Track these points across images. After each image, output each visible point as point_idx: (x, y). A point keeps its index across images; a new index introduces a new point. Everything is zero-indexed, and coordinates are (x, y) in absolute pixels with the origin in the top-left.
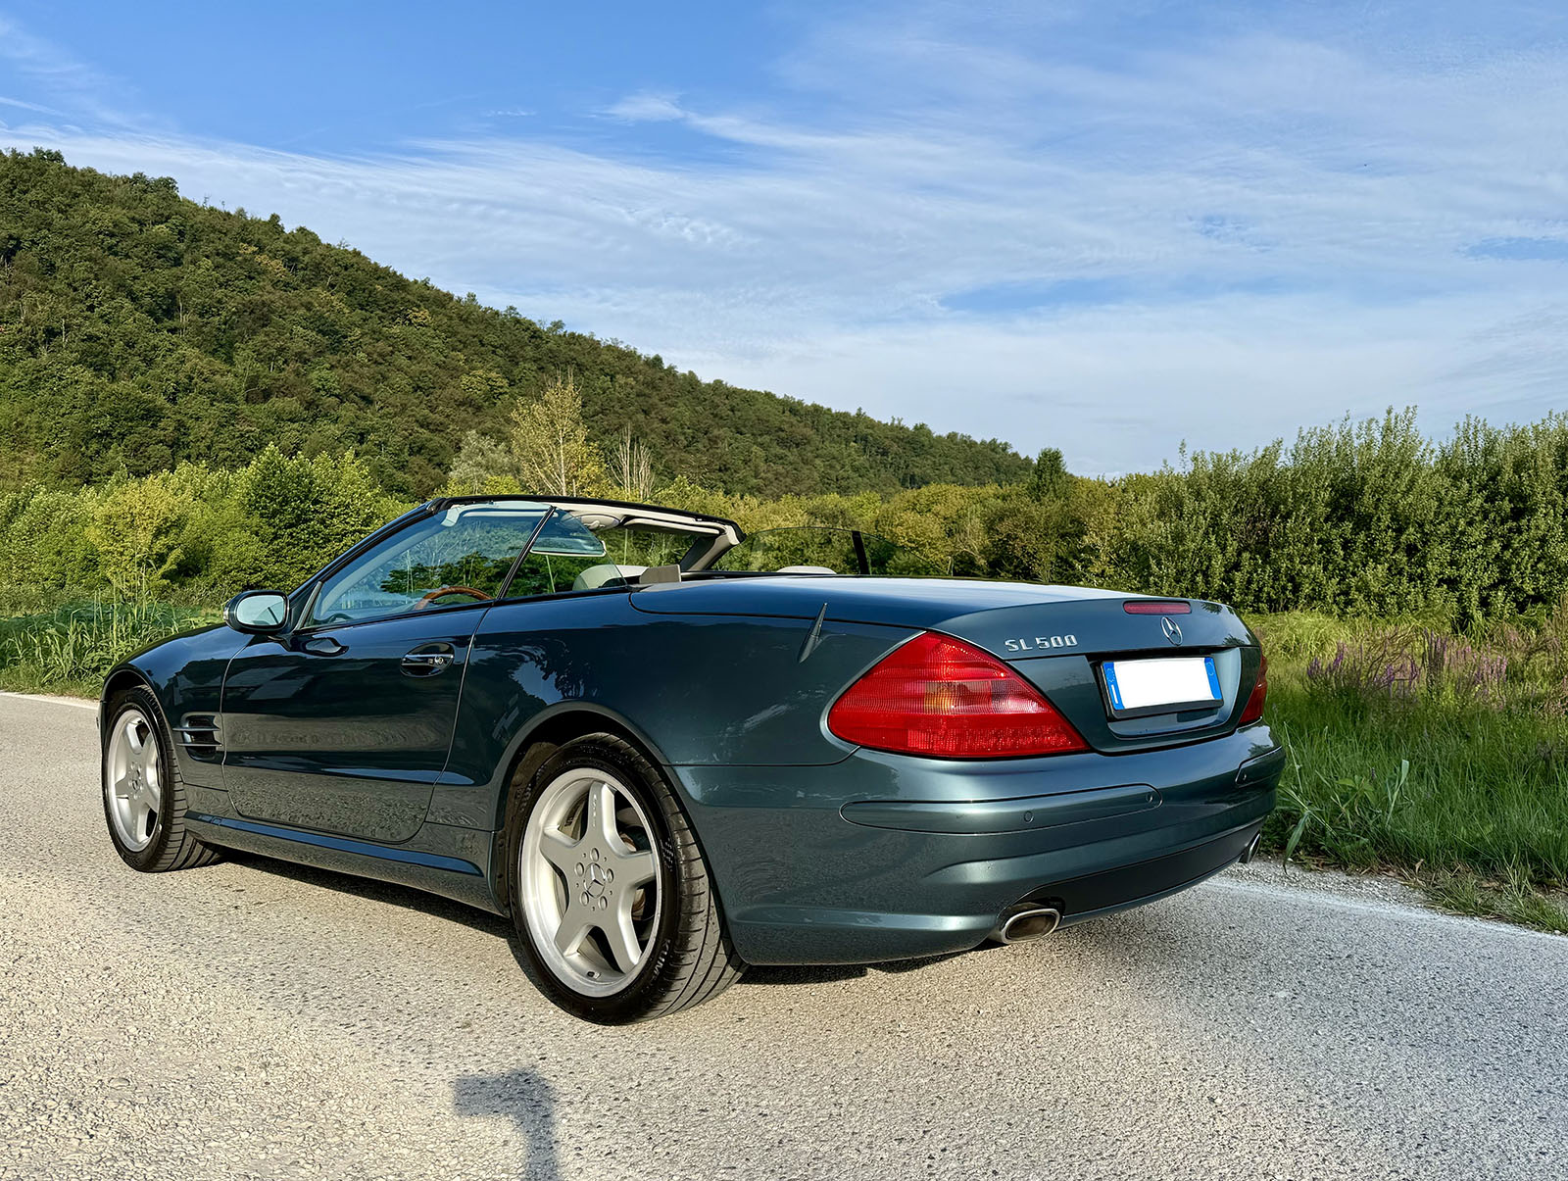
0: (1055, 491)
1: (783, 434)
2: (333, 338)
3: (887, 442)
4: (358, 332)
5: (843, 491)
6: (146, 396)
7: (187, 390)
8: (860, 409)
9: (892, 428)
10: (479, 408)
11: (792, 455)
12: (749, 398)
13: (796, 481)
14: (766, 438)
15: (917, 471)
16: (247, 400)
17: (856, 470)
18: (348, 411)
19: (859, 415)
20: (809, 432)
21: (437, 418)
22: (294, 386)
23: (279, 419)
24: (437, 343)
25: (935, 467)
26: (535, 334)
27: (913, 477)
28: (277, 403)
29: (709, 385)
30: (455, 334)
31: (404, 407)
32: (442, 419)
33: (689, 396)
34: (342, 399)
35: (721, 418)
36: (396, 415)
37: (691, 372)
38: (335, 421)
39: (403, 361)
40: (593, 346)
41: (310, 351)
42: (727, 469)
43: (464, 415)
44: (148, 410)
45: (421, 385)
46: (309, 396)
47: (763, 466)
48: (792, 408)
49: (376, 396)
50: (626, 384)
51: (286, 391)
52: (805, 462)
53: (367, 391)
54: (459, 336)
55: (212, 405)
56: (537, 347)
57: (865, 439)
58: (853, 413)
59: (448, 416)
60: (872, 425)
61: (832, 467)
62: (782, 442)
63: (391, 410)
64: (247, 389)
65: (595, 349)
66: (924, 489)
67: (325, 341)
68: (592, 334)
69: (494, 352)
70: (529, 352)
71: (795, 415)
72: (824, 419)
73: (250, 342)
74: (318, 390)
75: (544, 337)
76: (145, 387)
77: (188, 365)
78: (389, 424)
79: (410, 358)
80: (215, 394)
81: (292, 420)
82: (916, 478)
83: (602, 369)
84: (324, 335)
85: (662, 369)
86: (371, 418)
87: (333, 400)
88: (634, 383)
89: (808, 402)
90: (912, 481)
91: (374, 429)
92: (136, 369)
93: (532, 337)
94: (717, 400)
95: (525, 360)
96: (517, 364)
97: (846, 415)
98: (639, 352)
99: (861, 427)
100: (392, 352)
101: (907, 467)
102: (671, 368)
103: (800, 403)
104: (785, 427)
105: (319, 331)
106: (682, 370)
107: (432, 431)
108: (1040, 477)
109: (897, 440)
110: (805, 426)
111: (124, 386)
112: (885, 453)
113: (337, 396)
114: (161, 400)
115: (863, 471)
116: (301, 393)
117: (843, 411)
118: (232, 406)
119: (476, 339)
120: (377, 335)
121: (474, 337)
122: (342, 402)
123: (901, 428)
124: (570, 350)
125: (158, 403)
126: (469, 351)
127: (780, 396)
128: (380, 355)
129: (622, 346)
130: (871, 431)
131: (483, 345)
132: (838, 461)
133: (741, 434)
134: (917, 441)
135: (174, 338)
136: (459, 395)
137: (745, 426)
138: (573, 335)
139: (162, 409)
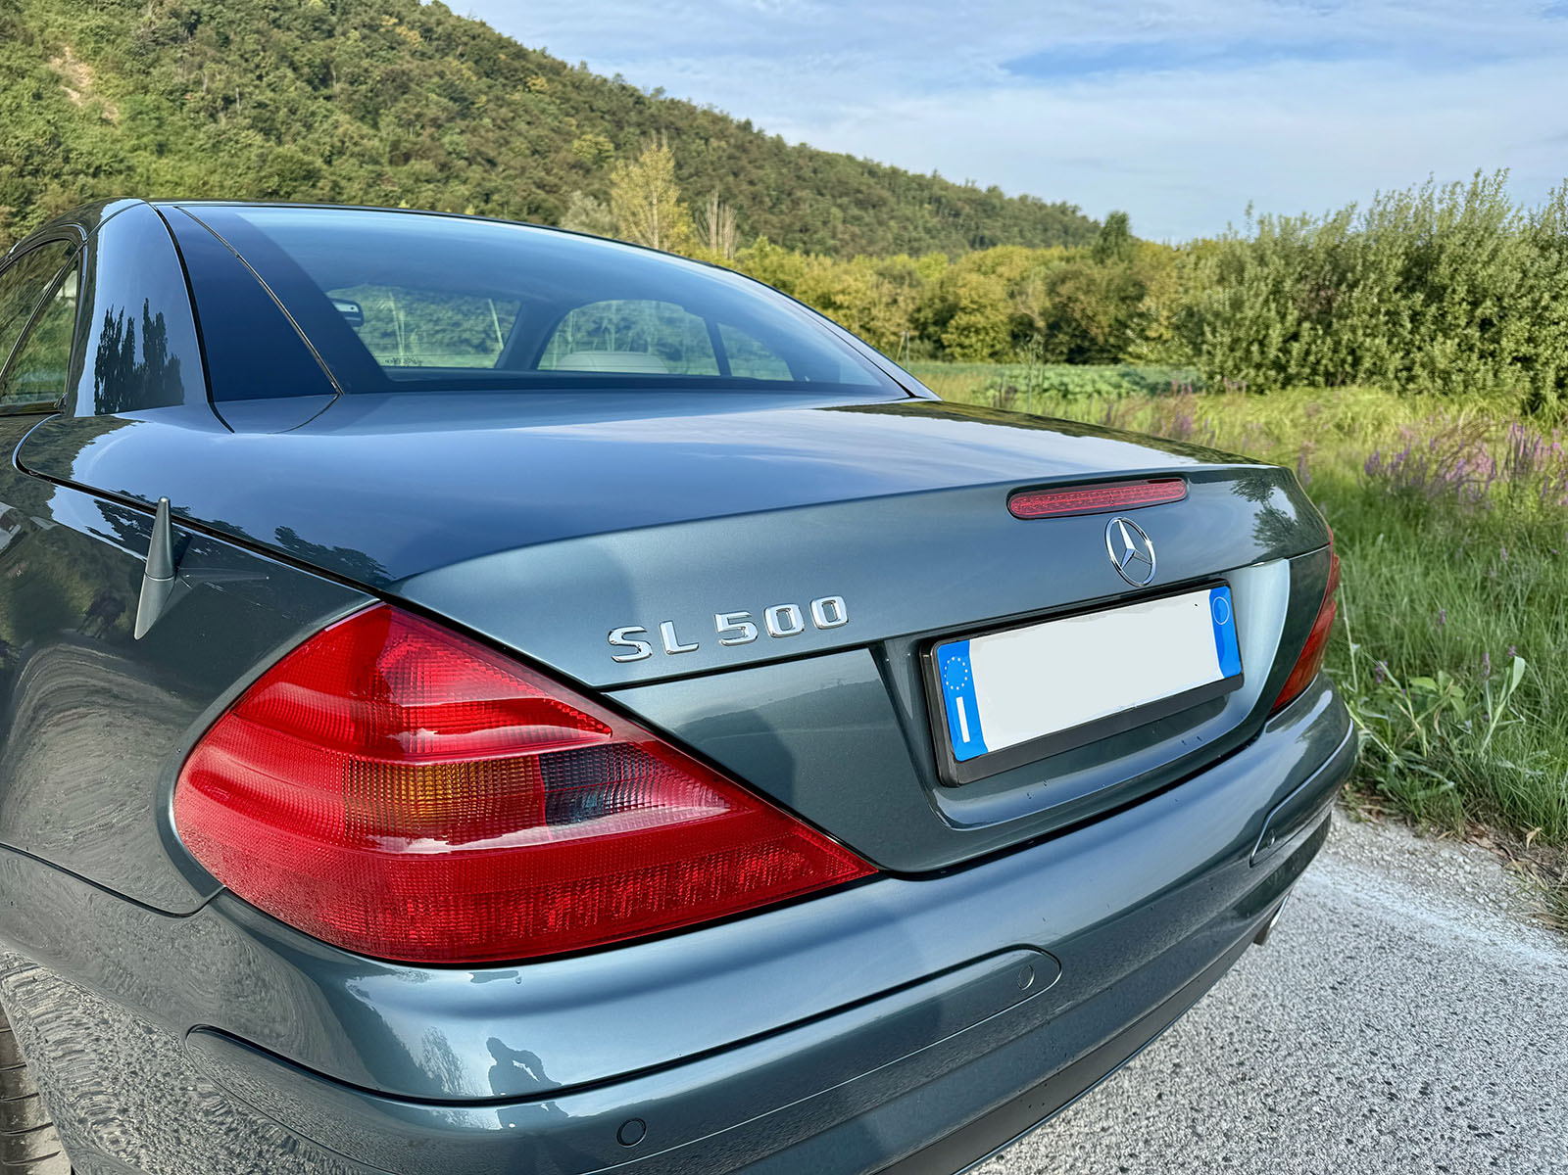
0: (1119, 253)
1: (860, 196)
2: (463, 105)
3: (960, 204)
4: (484, 98)
5: (914, 252)
6: (307, 158)
7: (341, 153)
8: (935, 171)
9: (965, 190)
10: (588, 171)
11: (868, 217)
12: (831, 160)
13: (871, 242)
14: (845, 200)
15: (987, 233)
16: (391, 162)
17: (928, 231)
18: (476, 173)
19: (934, 177)
20: (886, 194)
21: (551, 180)
22: (429, 149)
23: (417, 180)
24: (553, 109)
25: (1005, 228)
26: (639, 101)
27: (982, 239)
28: (416, 165)
29: (794, 148)
30: (568, 100)
31: (523, 170)
32: (556, 181)
33: (776, 159)
34: (470, 161)
35: (804, 180)
36: (516, 176)
37: (778, 136)
38: (465, 182)
39: (522, 126)
40: (691, 111)
41: (443, 116)
42: (807, 230)
43: (575, 177)
44: (309, 171)
45: (538, 148)
46: (442, 159)
47: (840, 227)
48: (871, 170)
49: (499, 160)
50: (719, 147)
51: (423, 154)
52: (881, 223)
53: (492, 154)
54: (572, 103)
55: (361, 167)
56: (641, 112)
57: (938, 200)
58: (929, 174)
59: (561, 179)
60: (946, 187)
61: (905, 228)
62: (859, 204)
63: (511, 172)
64: (390, 152)
65: (692, 113)
66: (991, 251)
67: (455, 107)
68: (690, 100)
69: (602, 118)
70: (633, 117)
71: (873, 177)
72: (902, 181)
73: (393, 109)
74: (450, 153)
75: (647, 102)
76: (306, 150)
77: (341, 130)
78: (510, 187)
79: (529, 123)
80: (363, 156)
81: (428, 181)
82: (987, 240)
83: (697, 134)
84: (455, 100)
85: (751, 132)
86: (495, 180)
87: (463, 163)
88: (725, 146)
89: (886, 165)
90: (981, 242)
91: (497, 190)
92: (299, 134)
93: (636, 103)
94: (801, 162)
95: (629, 125)
96: (622, 129)
97: (922, 177)
98: (731, 117)
99: (937, 191)
100: (513, 118)
101: (978, 228)
102: (760, 132)
103: (878, 165)
104: (863, 188)
105: (451, 99)
106: (770, 133)
107: (548, 192)
108: (1105, 240)
109: (970, 201)
110: (883, 187)
111: (289, 149)
112: (957, 215)
113: (466, 159)
114: (319, 163)
115: (934, 232)
116: (435, 156)
117: (919, 173)
118: (377, 168)
119: (587, 106)
120: (500, 101)
121: (585, 103)
122: (470, 164)
123: (975, 190)
124: (671, 115)
125: (317, 165)
126: (581, 116)
127: (860, 158)
128: (504, 121)
129: (717, 111)
130: (944, 193)
131: (592, 110)
132: (912, 223)
133: (822, 195)
134: (988, 205)
135: (329, 105)
136: (571, 159)
137: (826, 188)
138: (672, 101)
139: (319, 170)
